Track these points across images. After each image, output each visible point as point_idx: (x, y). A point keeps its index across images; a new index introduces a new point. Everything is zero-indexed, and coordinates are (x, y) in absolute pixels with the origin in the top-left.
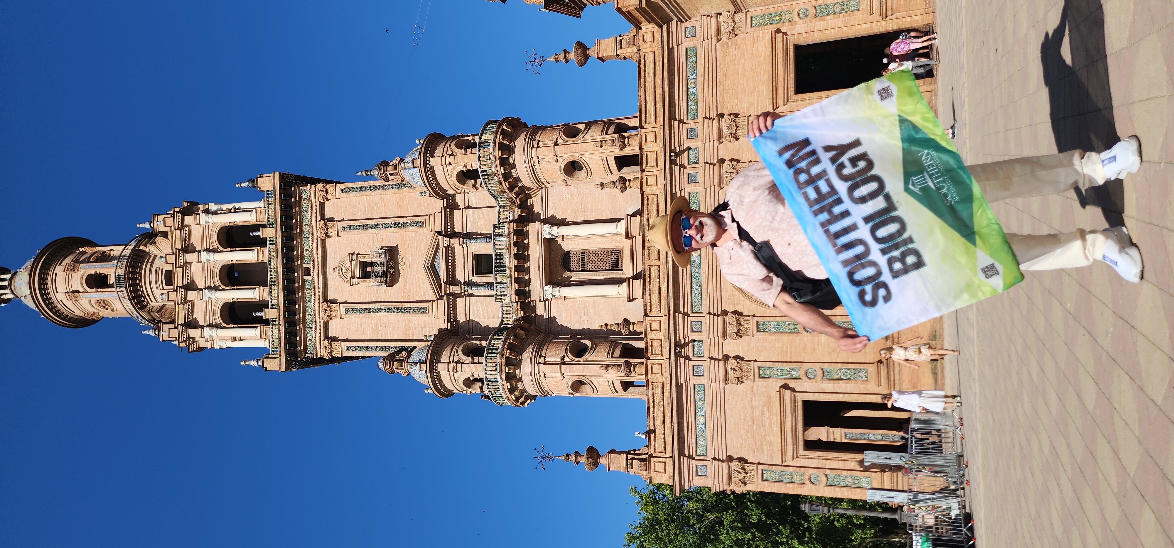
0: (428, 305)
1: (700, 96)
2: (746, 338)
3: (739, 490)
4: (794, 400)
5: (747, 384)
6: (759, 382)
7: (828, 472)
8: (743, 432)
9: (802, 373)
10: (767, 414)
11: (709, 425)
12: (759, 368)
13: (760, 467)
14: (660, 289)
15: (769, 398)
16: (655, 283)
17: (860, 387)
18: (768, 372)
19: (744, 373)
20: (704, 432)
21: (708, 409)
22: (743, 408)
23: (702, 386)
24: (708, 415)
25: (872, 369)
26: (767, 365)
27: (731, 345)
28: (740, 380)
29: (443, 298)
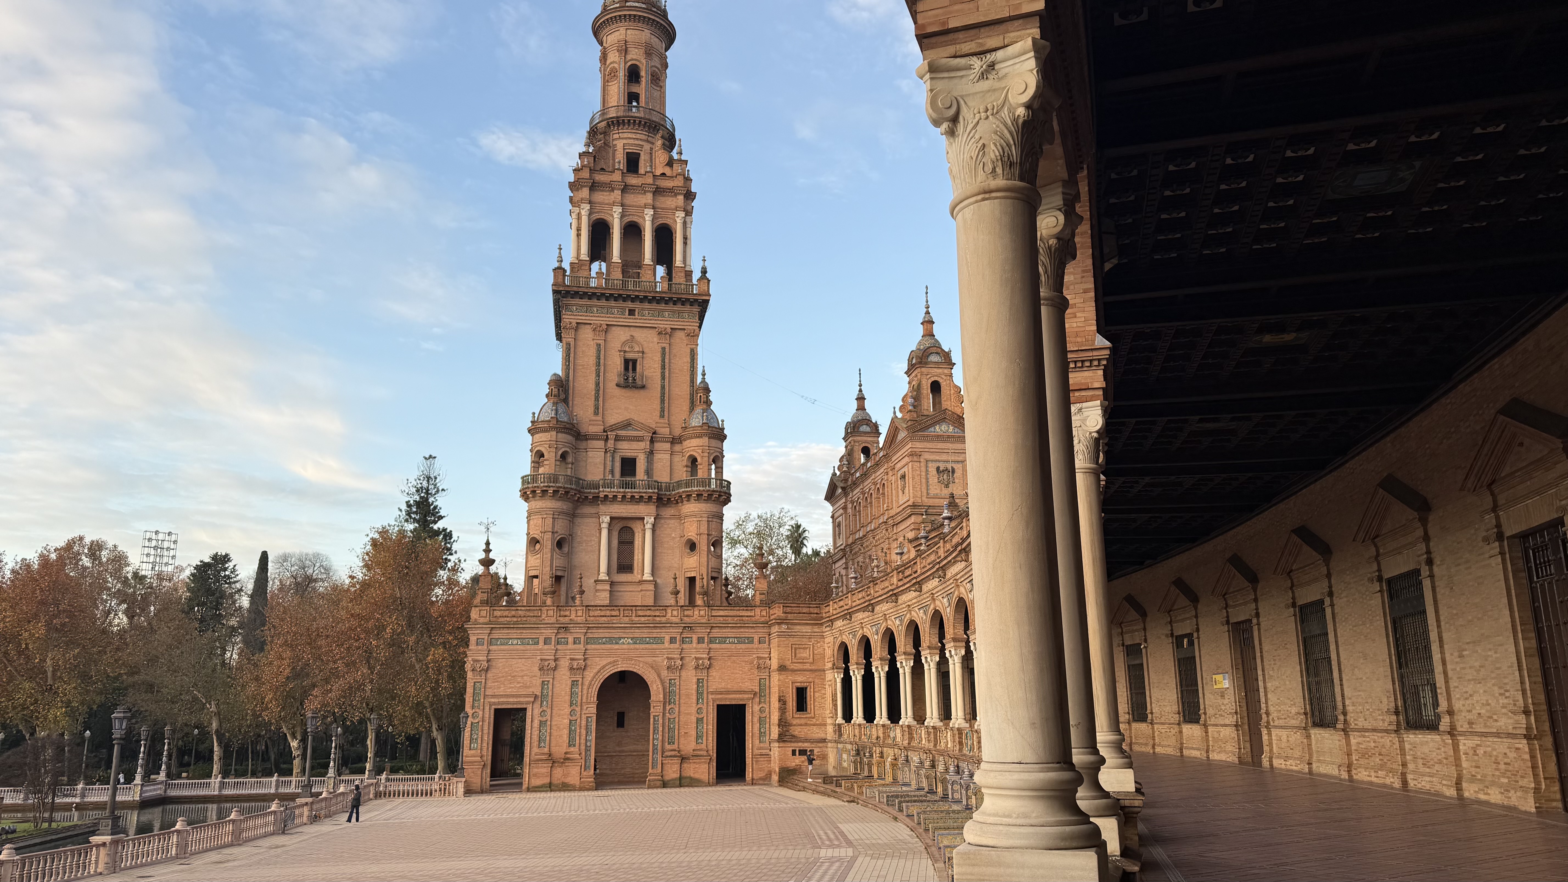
0: (599, 418)
1: (723, 646)
2: (568, 673)
3: (468, 667)
4: (528, 703)
5: (538, 673)
6: (539, 682)
7: (481, 723)
8: (507, 670)
9: (544, 708)
10: (518, 686)
11: (512, 647)
12: (548, 681)
13: (484, 681)
14: (603, 616)
15: (529, 687)
16: (608, 613)
17: (536, 744)
18: (546, 687)
19: (546, 672)
20: (507, 644)
21: (521, 647)
22: (523, 671)
23: (538, 643)
24: (518, 647)
25: (546, 751)
26: (550, 686)
27: (564, 663)
28: (541, 669)
29: (604, 431)
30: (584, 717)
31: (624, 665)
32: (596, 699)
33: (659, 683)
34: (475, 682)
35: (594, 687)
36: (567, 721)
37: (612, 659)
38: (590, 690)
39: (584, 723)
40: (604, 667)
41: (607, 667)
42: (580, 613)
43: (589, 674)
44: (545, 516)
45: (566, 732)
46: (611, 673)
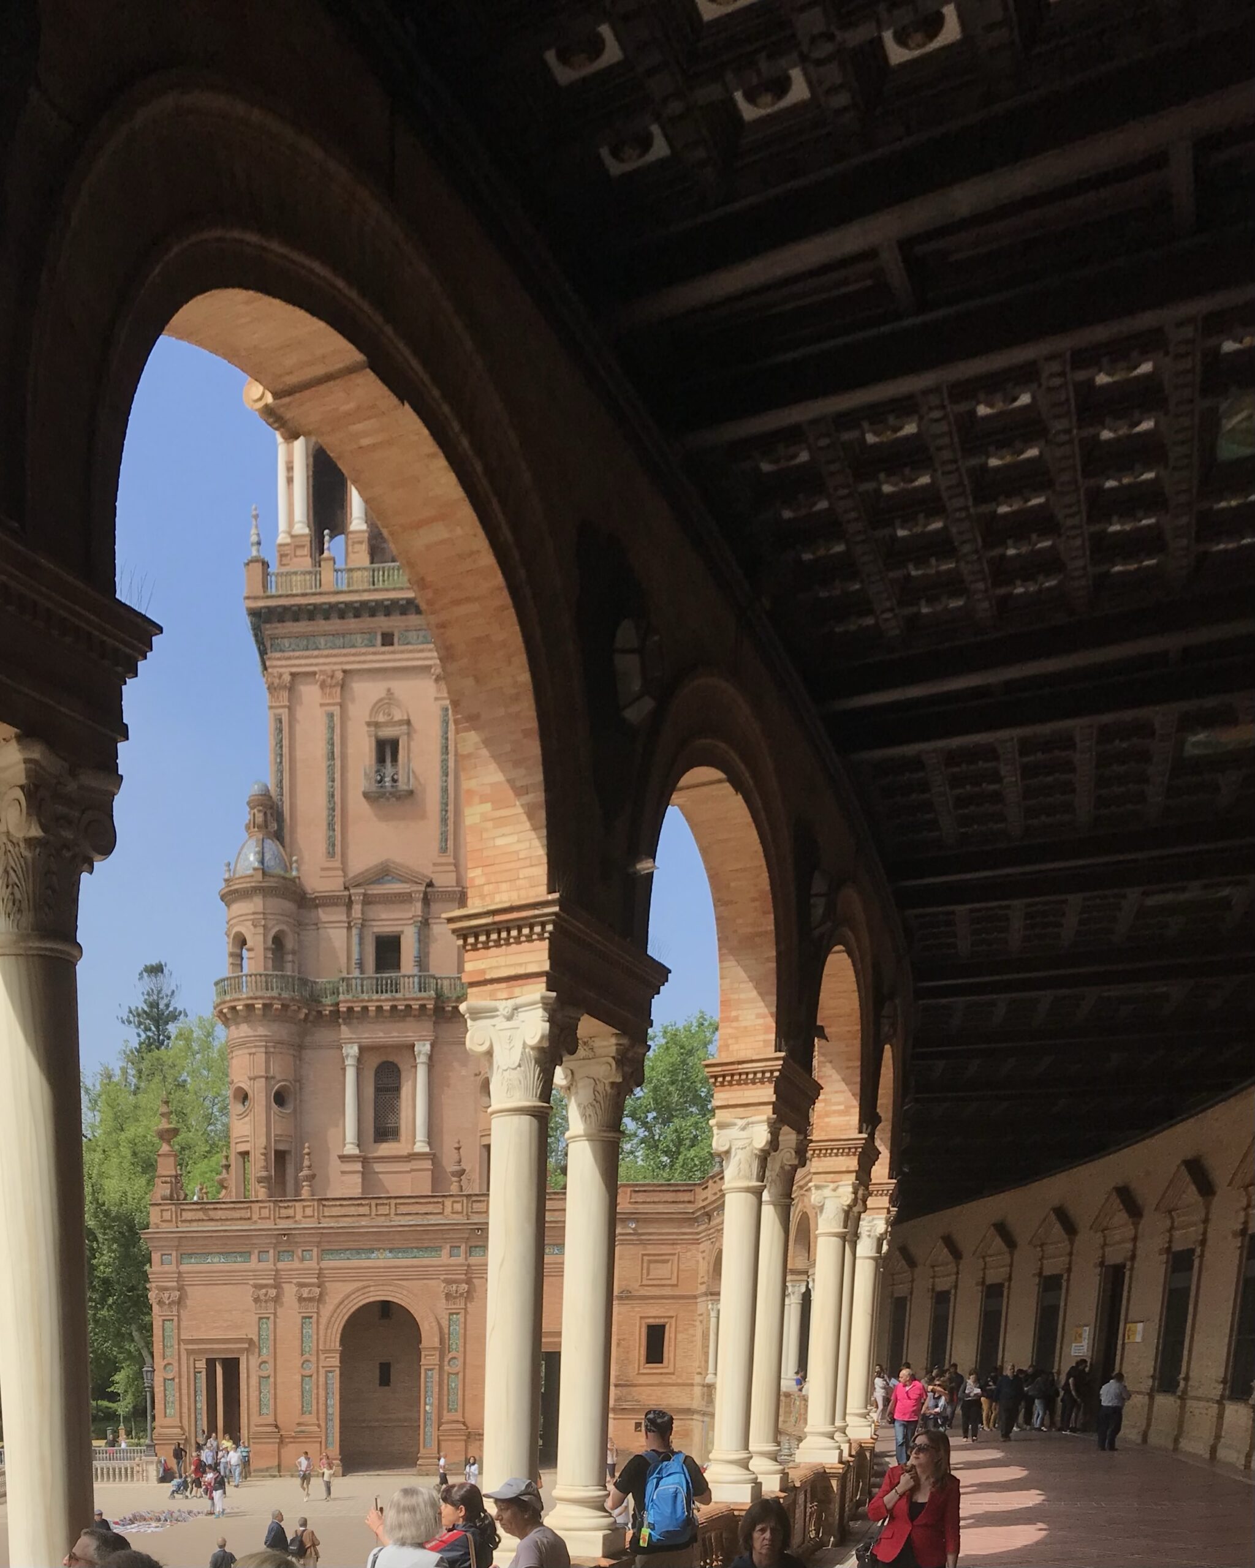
0: (337, 864)
2: (296, 1305)
3: (152, 1296)
4: (241, 1350)
5: (253, 1306)
6: (255, 1318)
7: (176, 1379)
8: (207, 1302)
9: (264, 1358)
11: (211, 1266)
12: (268, 1318)
13: (176, 1318)
15: (240, 1329)
16: (353, 1210)
17: (254, 1409)
18: (265, 1326)
19: (263, 1304)
20: (203, 1262)
21: (225, 1267)
22: (229, 1302)
23: (249, 1260)
24: (221, 1266)
25: (271, 1420)
26: (271, 1326)
27: (290, 1292)
28: (257, 1300)
29: (346, 888)
30: (322, 1371)
31: (379, 1293)
32: (338, 1344)
33: (432, 1319)
34: (164, 1320)
35: (336, 1327)
36: (298, 1378)
37: (360, 1284)
38: (329, 1331)
39: (322, 1379)
40: (348, 1296)
41: (353, 1296)
42: (309, 1211)
43: (326, 1310)
44: (253, 1050)
45: (297, 1392)
46: (361, 1304)
